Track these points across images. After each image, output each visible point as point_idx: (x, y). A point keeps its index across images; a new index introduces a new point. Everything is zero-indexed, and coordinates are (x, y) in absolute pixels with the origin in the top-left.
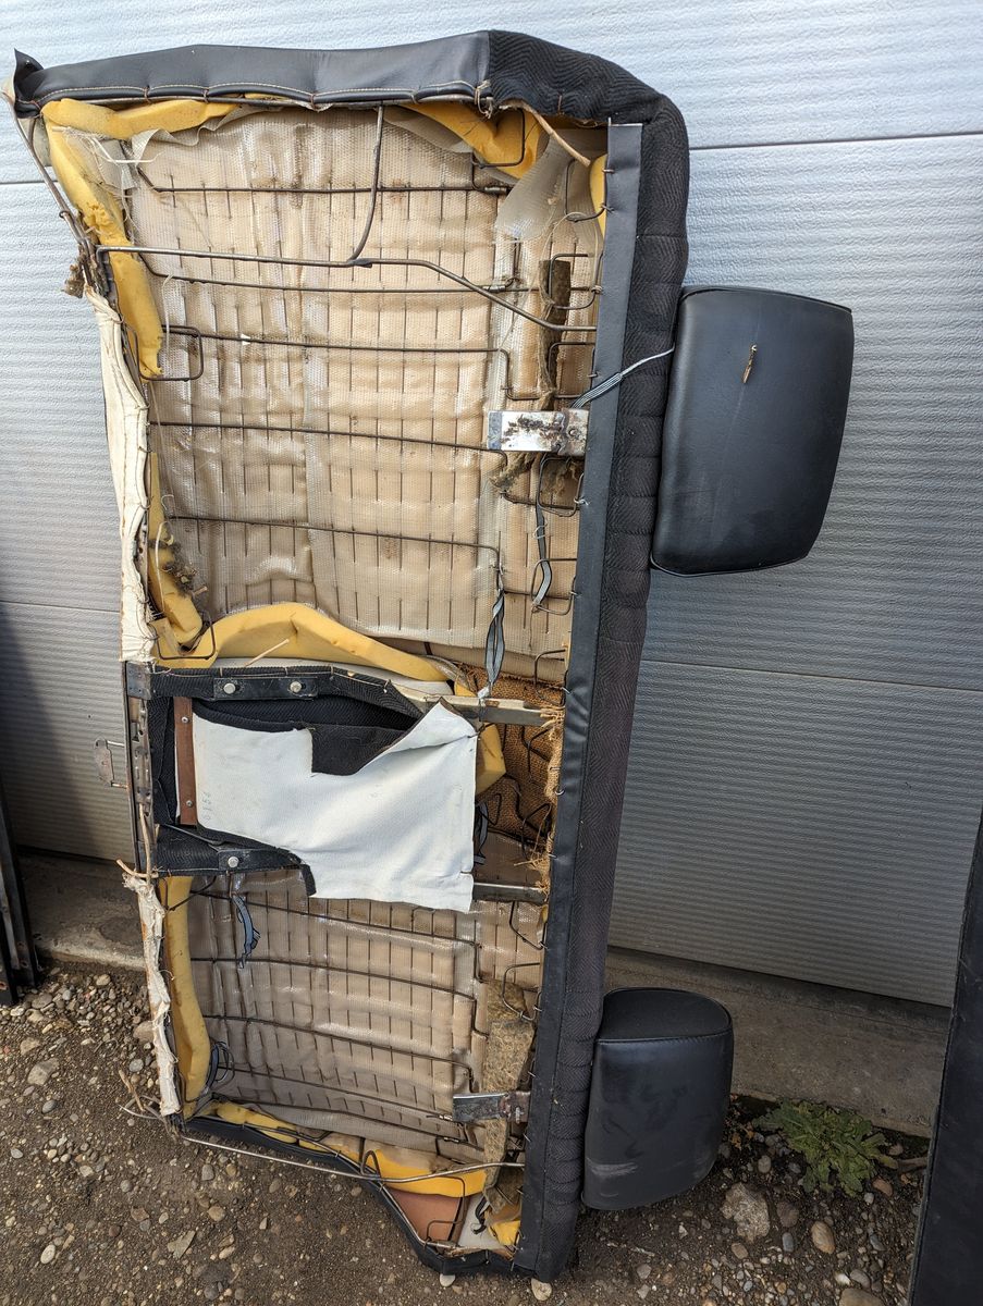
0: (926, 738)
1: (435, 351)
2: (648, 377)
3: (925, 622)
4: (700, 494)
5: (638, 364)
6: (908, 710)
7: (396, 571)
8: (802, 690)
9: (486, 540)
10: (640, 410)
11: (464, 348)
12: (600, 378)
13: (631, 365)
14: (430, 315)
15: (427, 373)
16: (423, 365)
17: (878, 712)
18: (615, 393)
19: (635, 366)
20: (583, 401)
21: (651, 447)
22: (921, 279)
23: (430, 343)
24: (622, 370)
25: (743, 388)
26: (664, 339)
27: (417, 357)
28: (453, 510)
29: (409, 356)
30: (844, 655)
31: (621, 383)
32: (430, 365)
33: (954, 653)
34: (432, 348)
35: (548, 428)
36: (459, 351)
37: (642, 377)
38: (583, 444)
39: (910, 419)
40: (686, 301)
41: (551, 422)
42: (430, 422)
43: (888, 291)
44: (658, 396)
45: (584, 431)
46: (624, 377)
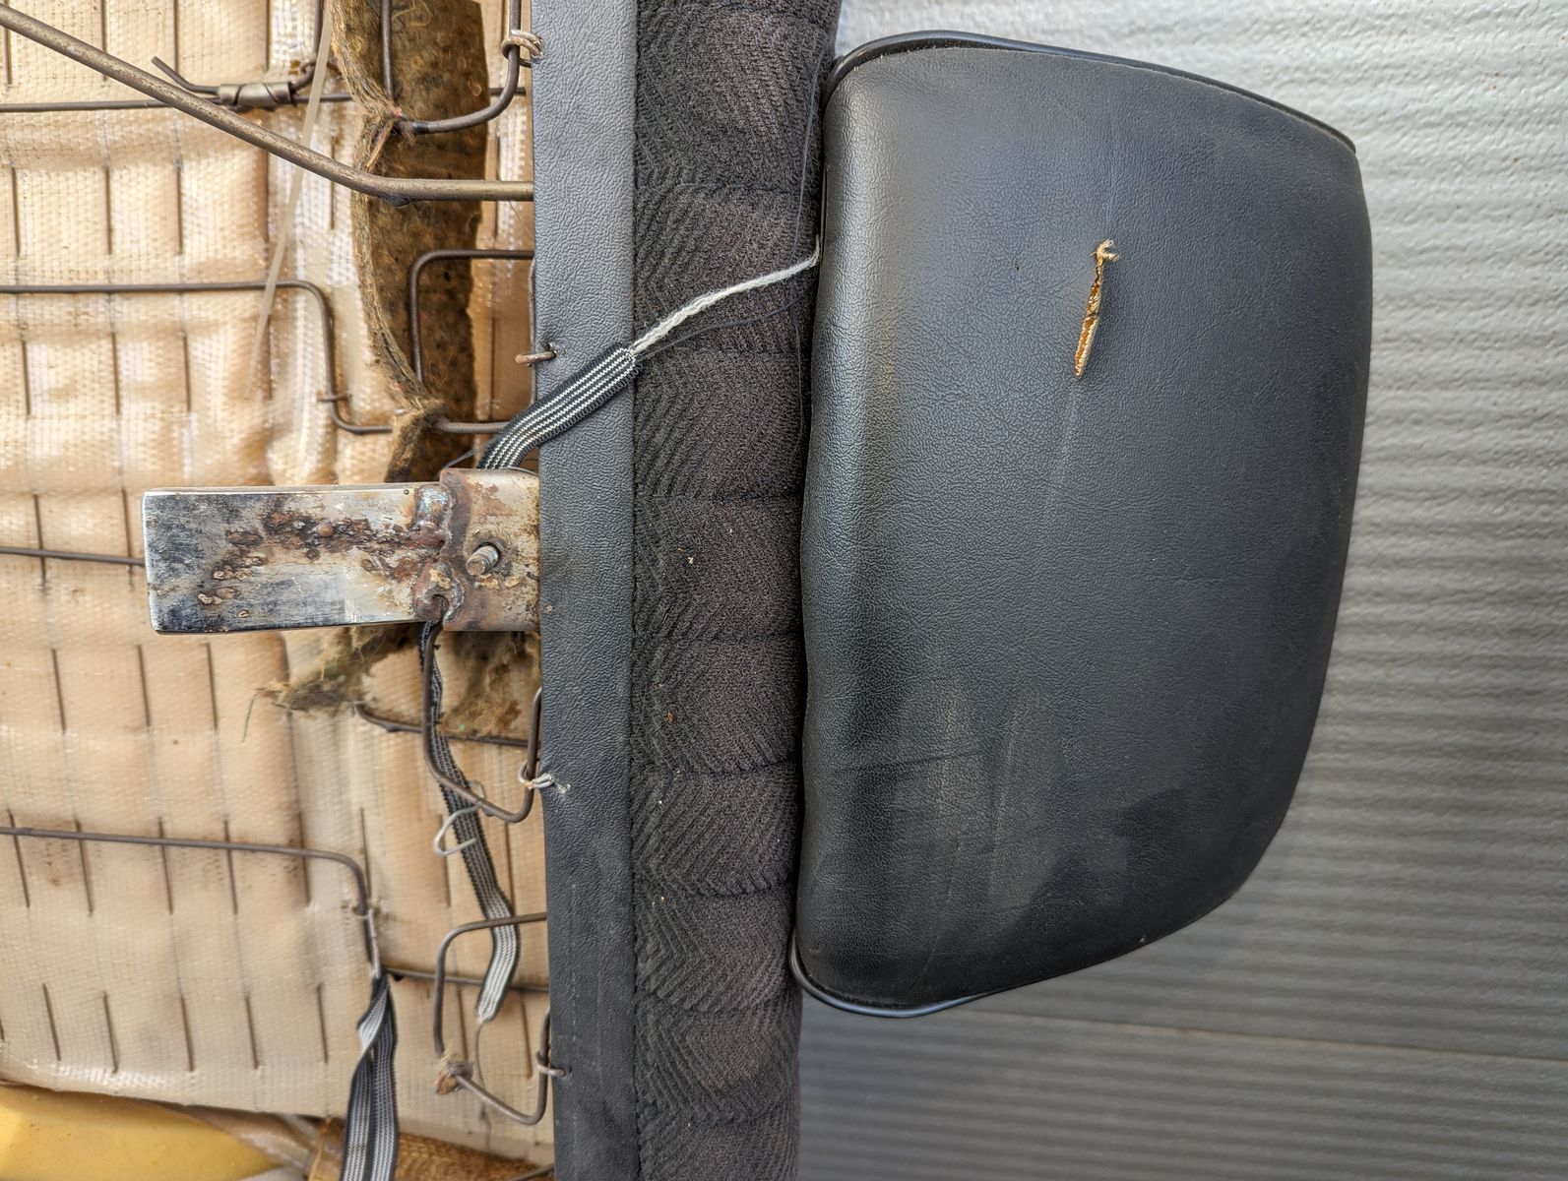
0: (1463, 1152)
1: (110, 292)
2: (730, 361)
3: (1473, 925)
4: (946, 765)
5: (686, 312)
6: (1424, 1101)
7: (77, 915)
8: (1186, 1061)
9: (327, 833)
10: (712, 476)
11: (194, 281)
12: (563, 366)
13: (663, 314)
14: (87, 182)
15: (91, 358)
16: (75, 334)
17: (1359, 1105)
18: (618, 416)
19: (676, 319)
20: (514, 444)
21: (763, 605)
22: (1501, 82)
23: (93, 269)
24: (635, 334)
25: (1076, 395)
26: (778, 221)
27: (56, 310)
28: (216, 755)
29: (35, 310)
30: (1283, 992)
31: (637, 380)
32: (97, 335)
33: (1537, 988)
34: (101, 280)
35: (396, 541)
36: (181, 290)
37: (707, 360)
38: (529, 592)
39: (1458, 457)
40: (848, 83)
41: (401, 520)
42: (117, 501)
43: (1406, 117)
44: (773, 424)
45: (528, 546)
46: (644, 363)
